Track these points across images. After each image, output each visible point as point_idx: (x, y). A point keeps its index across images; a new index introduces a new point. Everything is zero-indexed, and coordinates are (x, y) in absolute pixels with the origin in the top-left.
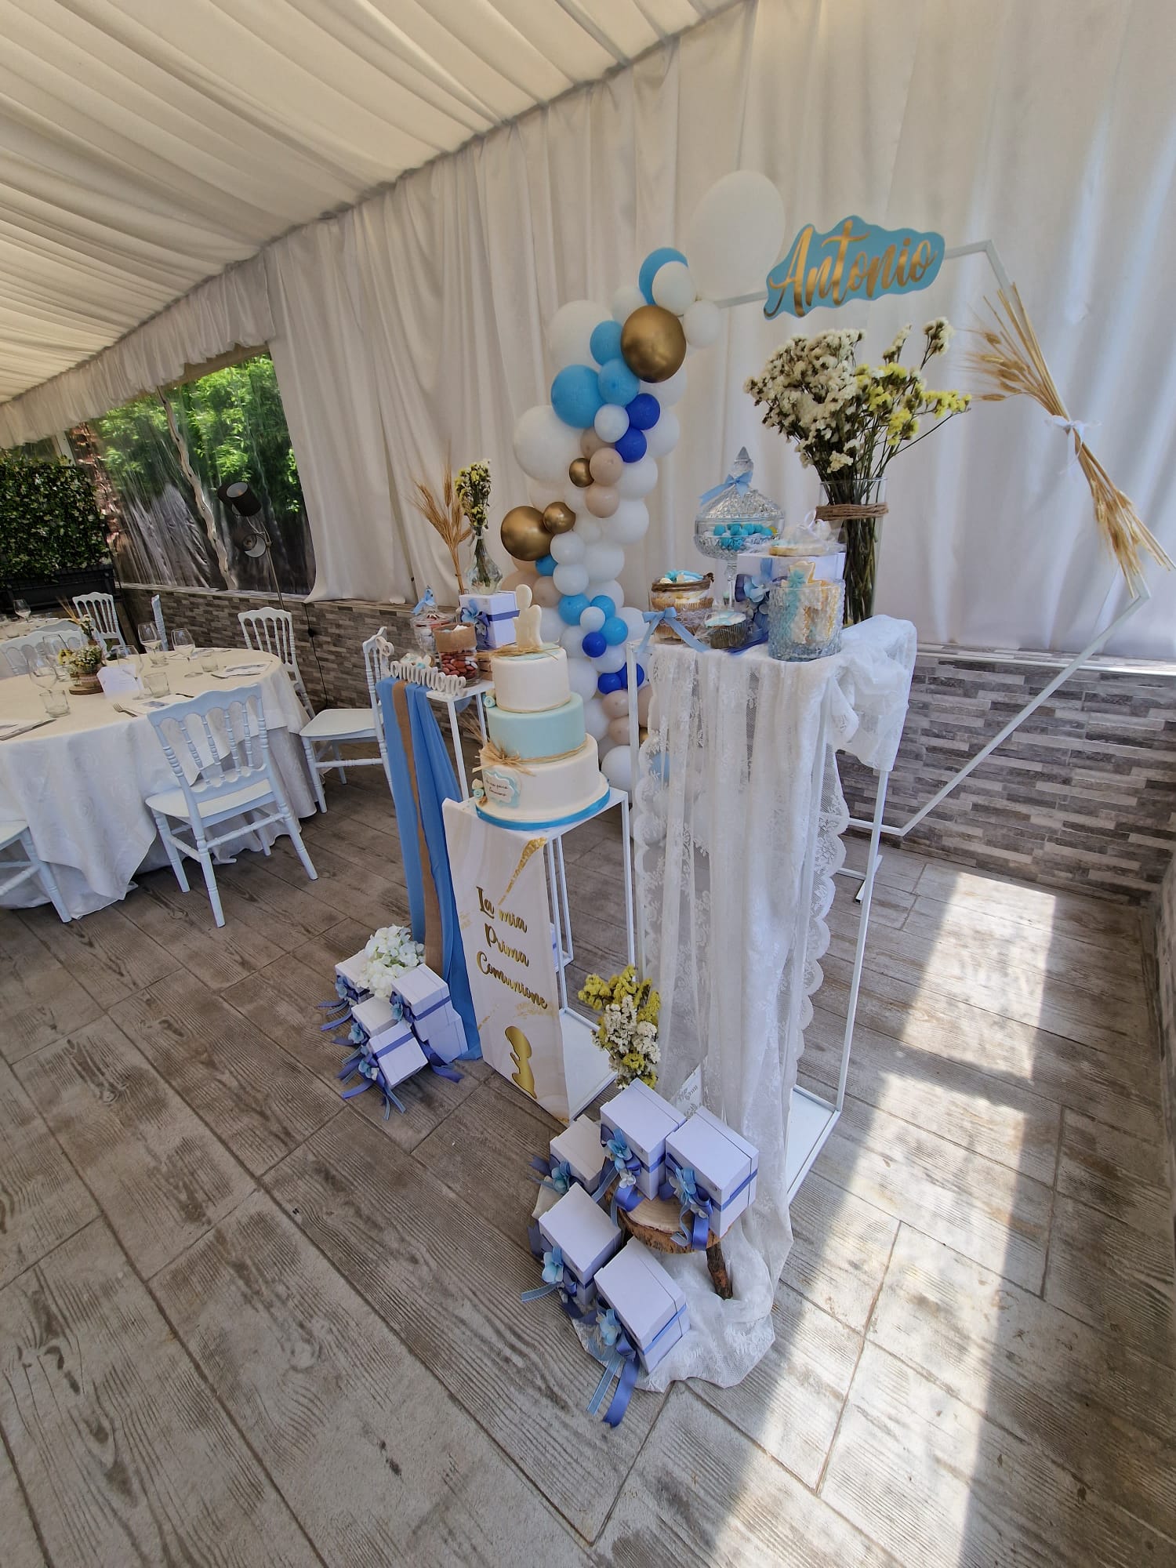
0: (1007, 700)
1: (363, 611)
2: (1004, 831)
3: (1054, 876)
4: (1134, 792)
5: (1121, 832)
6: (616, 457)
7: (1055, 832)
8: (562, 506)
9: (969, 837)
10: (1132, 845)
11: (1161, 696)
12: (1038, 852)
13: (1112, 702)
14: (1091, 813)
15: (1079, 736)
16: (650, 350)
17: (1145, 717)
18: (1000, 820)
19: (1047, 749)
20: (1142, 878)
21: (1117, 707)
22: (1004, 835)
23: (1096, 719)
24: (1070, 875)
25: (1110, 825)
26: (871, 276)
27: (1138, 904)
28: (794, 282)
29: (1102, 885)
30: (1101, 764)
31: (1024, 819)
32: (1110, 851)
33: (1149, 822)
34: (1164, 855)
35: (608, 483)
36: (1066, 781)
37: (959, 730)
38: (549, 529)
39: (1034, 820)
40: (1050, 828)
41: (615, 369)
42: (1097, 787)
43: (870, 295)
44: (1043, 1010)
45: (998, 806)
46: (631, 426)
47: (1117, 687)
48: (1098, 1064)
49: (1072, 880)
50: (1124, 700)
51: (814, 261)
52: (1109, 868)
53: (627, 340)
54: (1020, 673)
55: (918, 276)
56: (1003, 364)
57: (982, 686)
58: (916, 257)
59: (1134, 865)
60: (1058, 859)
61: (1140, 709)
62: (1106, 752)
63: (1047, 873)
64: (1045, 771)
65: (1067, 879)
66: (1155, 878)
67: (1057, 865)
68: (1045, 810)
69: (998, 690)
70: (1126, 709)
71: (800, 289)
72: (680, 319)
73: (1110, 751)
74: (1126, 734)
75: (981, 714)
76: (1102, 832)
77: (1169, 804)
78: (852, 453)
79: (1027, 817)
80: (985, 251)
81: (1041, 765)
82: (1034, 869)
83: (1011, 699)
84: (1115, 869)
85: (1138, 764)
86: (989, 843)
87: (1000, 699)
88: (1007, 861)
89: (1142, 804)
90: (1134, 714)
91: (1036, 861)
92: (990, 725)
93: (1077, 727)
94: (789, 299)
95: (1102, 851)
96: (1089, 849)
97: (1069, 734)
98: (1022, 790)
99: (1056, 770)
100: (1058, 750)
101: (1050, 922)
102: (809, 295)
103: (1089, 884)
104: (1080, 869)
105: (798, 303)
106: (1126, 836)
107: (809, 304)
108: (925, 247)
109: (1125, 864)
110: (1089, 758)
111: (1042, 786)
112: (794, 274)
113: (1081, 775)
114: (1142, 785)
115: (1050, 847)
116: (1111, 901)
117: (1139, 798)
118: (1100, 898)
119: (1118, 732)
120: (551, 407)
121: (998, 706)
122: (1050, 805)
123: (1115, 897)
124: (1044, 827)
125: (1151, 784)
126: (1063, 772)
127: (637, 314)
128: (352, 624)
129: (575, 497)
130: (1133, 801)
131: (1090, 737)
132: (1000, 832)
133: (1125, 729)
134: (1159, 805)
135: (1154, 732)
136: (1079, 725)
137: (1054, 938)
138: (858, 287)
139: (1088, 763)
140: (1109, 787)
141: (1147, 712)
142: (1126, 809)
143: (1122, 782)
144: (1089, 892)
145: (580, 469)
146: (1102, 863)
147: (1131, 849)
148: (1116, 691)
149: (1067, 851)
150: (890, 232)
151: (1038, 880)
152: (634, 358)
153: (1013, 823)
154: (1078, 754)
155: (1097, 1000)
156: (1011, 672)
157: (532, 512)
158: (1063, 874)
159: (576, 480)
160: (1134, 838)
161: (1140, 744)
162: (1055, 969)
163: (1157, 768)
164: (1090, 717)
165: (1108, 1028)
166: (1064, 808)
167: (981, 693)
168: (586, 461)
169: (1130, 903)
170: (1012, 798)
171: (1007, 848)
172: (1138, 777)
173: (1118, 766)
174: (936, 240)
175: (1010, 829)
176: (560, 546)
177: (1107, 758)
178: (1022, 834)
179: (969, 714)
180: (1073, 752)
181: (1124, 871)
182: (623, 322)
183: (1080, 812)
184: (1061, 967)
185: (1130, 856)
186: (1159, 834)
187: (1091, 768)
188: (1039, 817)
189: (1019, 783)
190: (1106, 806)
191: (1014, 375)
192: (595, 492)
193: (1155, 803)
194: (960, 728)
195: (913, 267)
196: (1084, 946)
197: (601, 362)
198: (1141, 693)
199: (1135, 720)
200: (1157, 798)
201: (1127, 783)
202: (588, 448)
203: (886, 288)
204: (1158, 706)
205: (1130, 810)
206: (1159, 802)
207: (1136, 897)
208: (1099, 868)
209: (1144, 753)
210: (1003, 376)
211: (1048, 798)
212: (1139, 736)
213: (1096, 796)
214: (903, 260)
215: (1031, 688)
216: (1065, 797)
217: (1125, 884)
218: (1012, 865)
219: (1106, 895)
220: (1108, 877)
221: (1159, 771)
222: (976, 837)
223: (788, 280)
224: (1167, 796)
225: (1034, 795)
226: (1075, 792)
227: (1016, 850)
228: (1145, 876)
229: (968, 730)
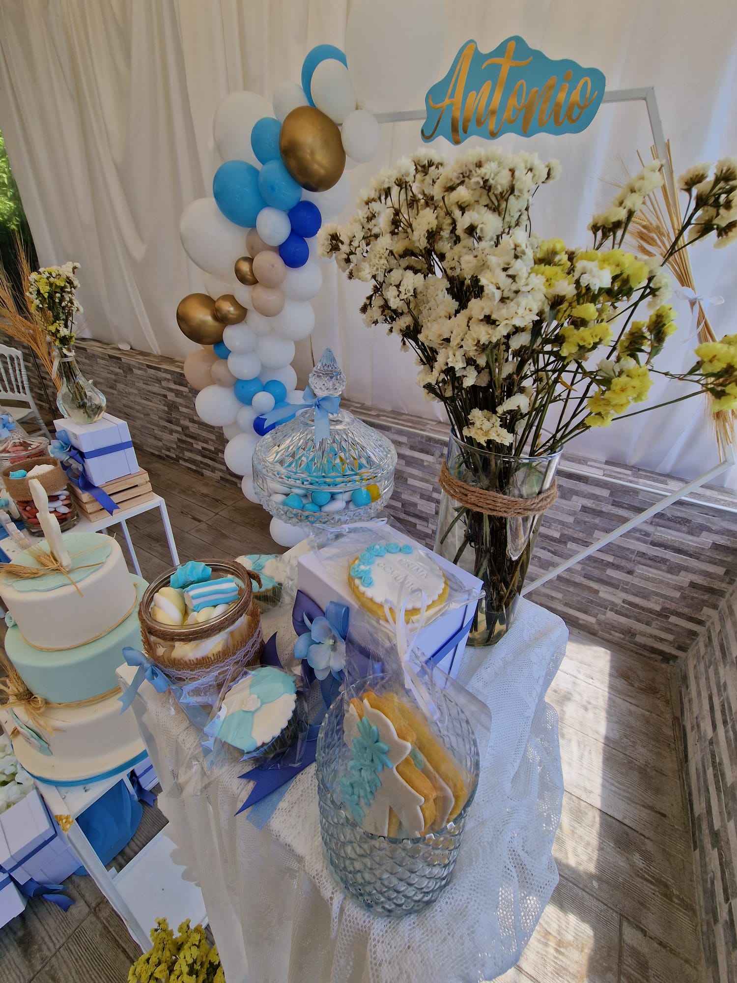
0: (594, 506)
1: (95, 353)
2: (579, 598)
3: (611, 634)
4: (680, 588)
5: (664, 614)
6: (278, 262)
7: (616, 605)
8: (231, 298)
9: (552, 598)
10: (671, 623)
11: (713, 523)
12: (602, 617)
13: (675, 522)
14: (645, 597)
15: (645, 542)
16: (308, 157)
17: (698, 537)
18: (578, 591)
19: (620, 547)
20: (674, 646)
21: (678, 526)
22: (578, 601)
23: (661, 531)
24: (622, 636)
25: (658, 608)
26: (528, 109)
27: (668, 663)
28: (452, 104)
29: (644, 647)
30: (659, 564)
31: (594, 593)
32: (654, 625)
33: (686, 610)
34: (693, 634)
35: (272, 285)
36: (630, 572)
37: (555, 522)
38: (223, 320)
39: (601, 594)
40: (613, 602)
41: (274, 171)
42: (653, 580)
43: (526, 132)
44: (604, 786)
45: (577, 581)
46: (293, 232)
47: (681, 511)
48: (647, 856)
49: (623, 639)
50: (684, 521)
51: (473, 84)
52: (651, 636)
53: (284, 142)
54: (607, 488)
55: (574, 117)
56: (644, 227)
57: (577, 493)
58: (576, 96)
59: (670, 637)
60: (616, 624)
61: (697, 530)
62: (664, 557)
63: (607, 632)
64: (615, 562)
65: (620, 638)
66: (682, 648)
67: (614, 628)
68: (611, 589)
69: (589, 498)
70: (685, 529)
71: (458, 114)
72: (340, 128)
73: (667, 557)
74: (681, 547)
75: (574, 514)
76: (651, 611)
77: (703, 601)
78: (510, 422)
79: (597, 592)
80: (645, 99)
81: (613, 557)
82: (596, 627)
83: (597, 505)
84: (655, 638)
85: (687, 569)
86: (566, 604)
87: (589, 505)
88: (577, 618)
89: (683, 597)
90: (690, 533)
91: (599, 623)
92: (578, 523)
93: (645, 535)
94: (446, 124)
95: (648, 624)
96: (639, 621)
97: (638, 539)
98: (596, 573)
99: (624, 563)
100: (628, 549)
101: (607, 679)
102: (466, 122)
103: (635, 644)
104: (630, 633)
105: (455, 129)
106: (667, 617)
107: (465, 131)
108: (585, 85)
109: (663, 635)
110: (650, 559)
111: (610, 572)
112: (452, 96)
113: (642, 570)
114: (686, 585)
115: (610, 615)
116: (649, 658)
117: (682, 593)
118: (641, 655)
119: (676, 545)
120: (214, 199)
121: (587, 509)
122: (616, 587)
123: (653, 656)
124: (609, 601)
125: (693, 585)
126: (629, 566)
127: (296, 114)
128: (87, 361)
129: (243, 293)
130: (677, 594)
131: (653, 544)
132: (575, 598)
133: (682, 543)
134: (696, 601)
135: (703, 549)
136: (647, 534)
137: (610, 699)
138: (514, 121)
139: (649, 562)
140: (661, 582)
141: (701, 533)
142: (671, 599)
143: (672, 580)
144: (634, 649)
145: (245, 267)
146: (647, 633)
147: (670, 626)
148: (679, 514)
149: (623, 620)
150: (553, 62)
151: (598, 635)
152: (293, 164)
153: (586, 594)
154: (642, 555)
155: (643, 772)
156: (601, 486)
157: (208, 301)
158: (617, 634)
159: (242, 279)
160: (673, 619)
161: (691, 556)
162: (611, 735)
163: (700, 574)
164: (656, 530)
165: (652, 808)
166: (625, 590)
167: (575, 498)
168: (250, 260)
169: (662, 661)
170: (587, 577)
171: (579, 610)
172: (685, 578)
173: (671, 568)
174: (597, 77)
175: (583, 598)
176: (232, 336)
177: (663, 561)
178: (592, 602)
179: (563, 511)
180: (638, 552)
181: (662, 640)
182: (282, 121)
183: (636, 595)
184: (615, 735)
185: (668, 631)
186: (691, 619)
187: (650, 567)
188: (605, 593)
189: (594, 567)
190: (657, 594)
191: (653, 239)
192: (259, 292)
193: (693, 598)
194: (555, 521)
195: (571, 108)
196: (633, 708)
197: (263, 162)
198: (698, 519)
199: (690, 537)
200: (695, 595)
201: (675, 581)
202: (252, 248)
203: (542, 127)
204: (709, 530)
205: (674, 600)
206: (696, 598)
207: (667, 658)
208: (644, 635)
209: (693, 563)
210: (642, 238)
211: (613, 581)
212: (691, 550)
213: (651, 587)
214: (561, 97)
215: (614, 501)
216: (627, 583)
217: (661, 648)
218: (581, 622)
219: (646, 653)
220: (650, 642)
221: (701, 577)
222: (557, 599)
223: (447, 101)
224: (703, 595)
225: (605, 578)
226: (636, 581)
227: (585, 612)
228: (676, 645)
229: (562, 523)
